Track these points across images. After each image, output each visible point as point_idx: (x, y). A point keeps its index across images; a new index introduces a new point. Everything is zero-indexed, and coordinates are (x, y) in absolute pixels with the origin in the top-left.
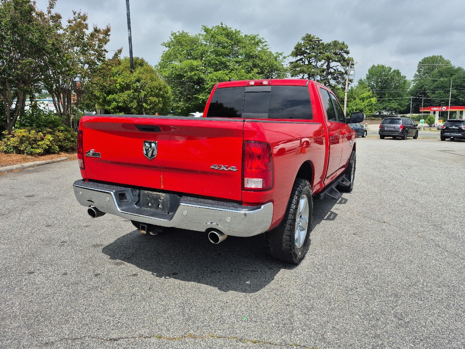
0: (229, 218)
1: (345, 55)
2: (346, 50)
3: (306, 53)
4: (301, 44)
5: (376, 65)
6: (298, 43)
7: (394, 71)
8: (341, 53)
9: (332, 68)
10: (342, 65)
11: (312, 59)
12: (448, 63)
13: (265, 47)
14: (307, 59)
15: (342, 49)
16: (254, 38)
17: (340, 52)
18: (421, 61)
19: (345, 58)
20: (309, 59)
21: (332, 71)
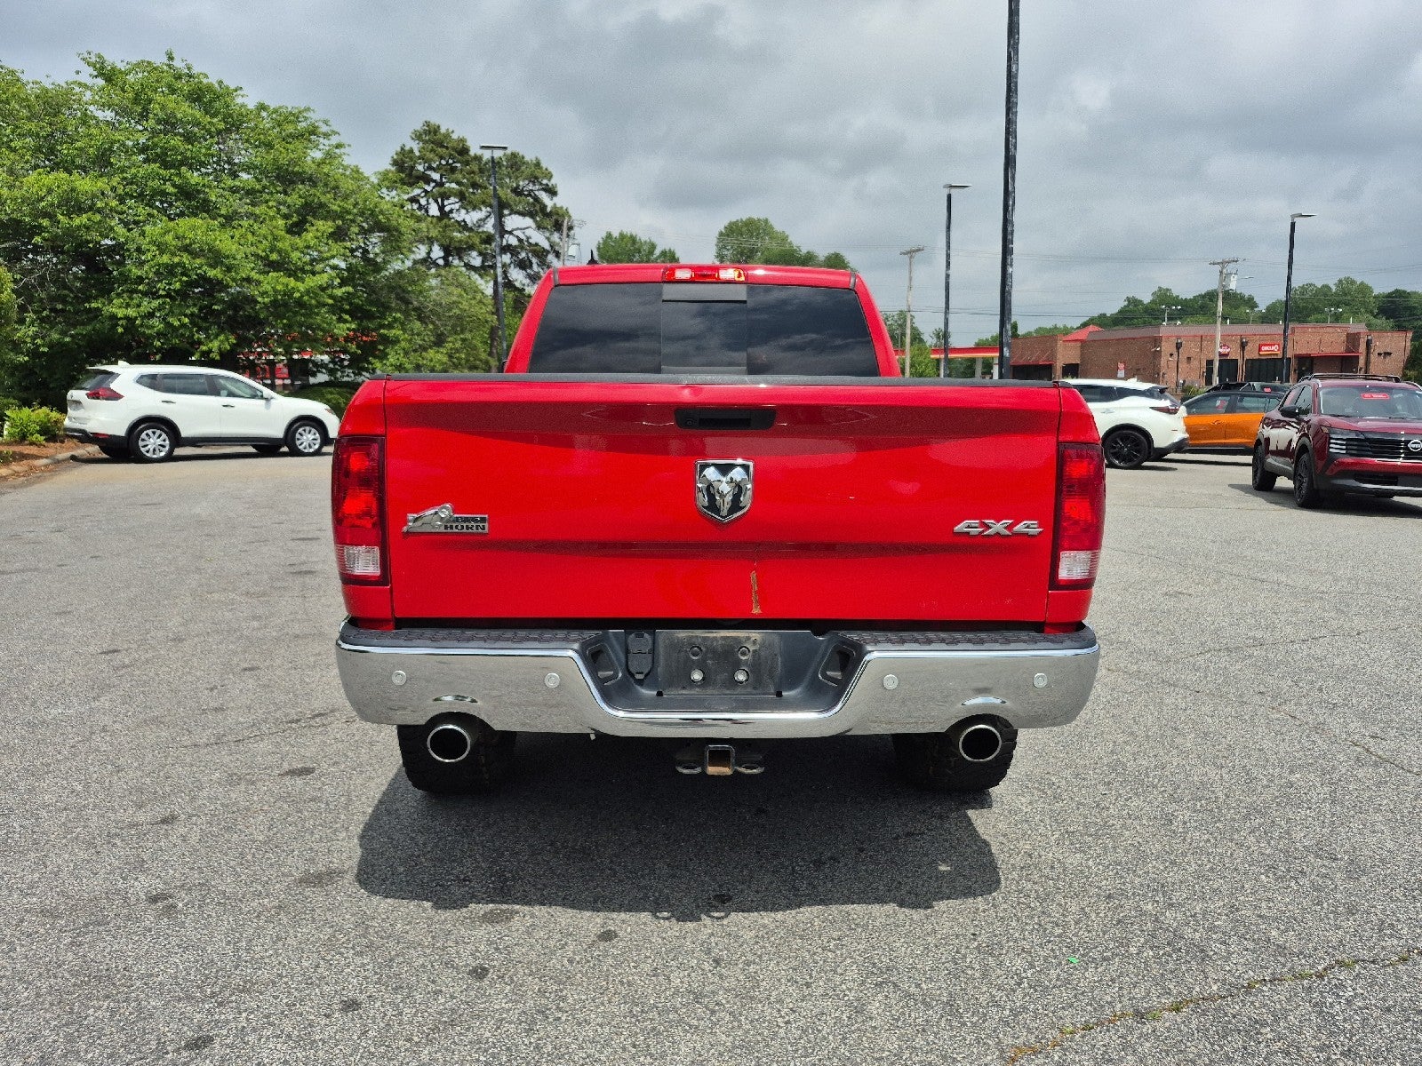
0: (1039, 676)
1: (544, 197)
2: (547, 185)
3: (428, 180)
4: (411, 151)
5: (616, 234)
6: (402, 149)
7: (664, 253)
8: (532, 190)
9: (510, 233)
10: (539, 227)
11: (450, 201)
12: (784, 239)
13: (337, 151)
14: (436, 201)
15: (534, 179)
16: (295, 117)
17: (531, 187)
18: (723, 231)
19: (545, 206)
20: (439, 200)
21: (513, 241)
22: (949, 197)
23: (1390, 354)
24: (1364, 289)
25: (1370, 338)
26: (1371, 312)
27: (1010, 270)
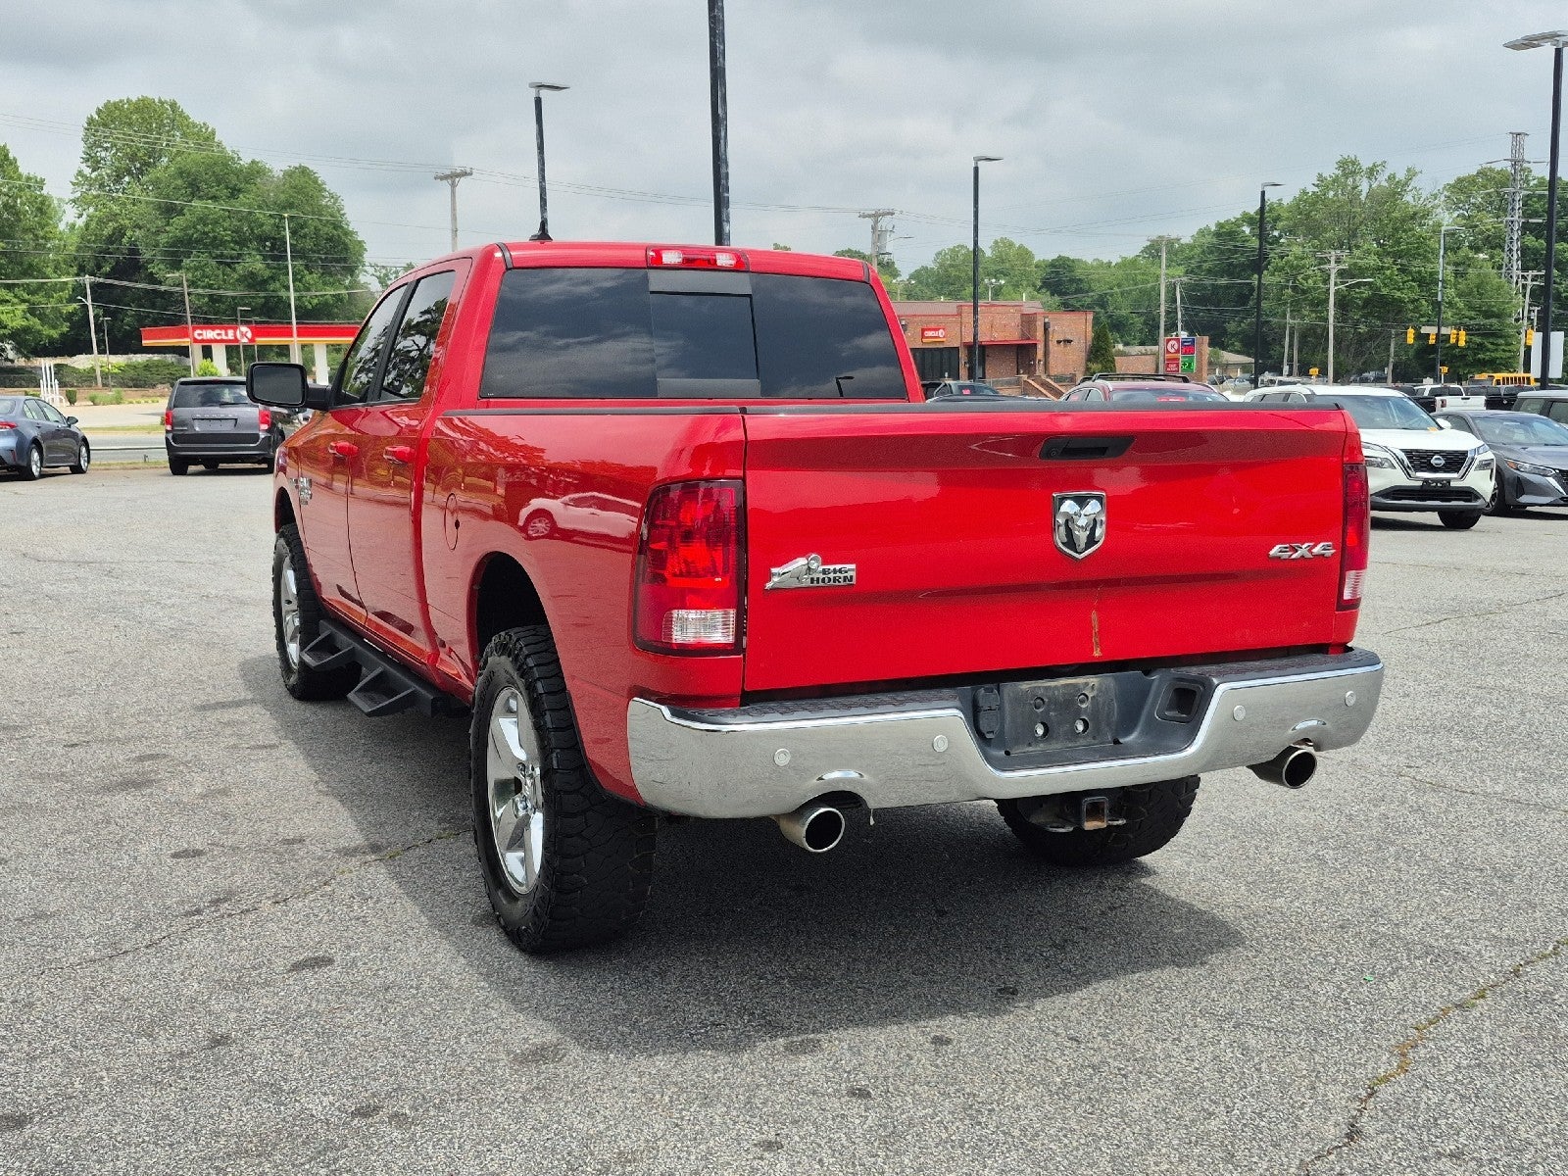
0: (1352, 694)
12: (208, 136)
18: (96, 117)
22: (538, 102)
23: (1070, 341)
24: (1024, 254)
25: (1047, 320)
26: (1034, 286)
27: (726, 228)
